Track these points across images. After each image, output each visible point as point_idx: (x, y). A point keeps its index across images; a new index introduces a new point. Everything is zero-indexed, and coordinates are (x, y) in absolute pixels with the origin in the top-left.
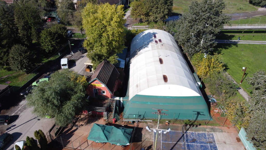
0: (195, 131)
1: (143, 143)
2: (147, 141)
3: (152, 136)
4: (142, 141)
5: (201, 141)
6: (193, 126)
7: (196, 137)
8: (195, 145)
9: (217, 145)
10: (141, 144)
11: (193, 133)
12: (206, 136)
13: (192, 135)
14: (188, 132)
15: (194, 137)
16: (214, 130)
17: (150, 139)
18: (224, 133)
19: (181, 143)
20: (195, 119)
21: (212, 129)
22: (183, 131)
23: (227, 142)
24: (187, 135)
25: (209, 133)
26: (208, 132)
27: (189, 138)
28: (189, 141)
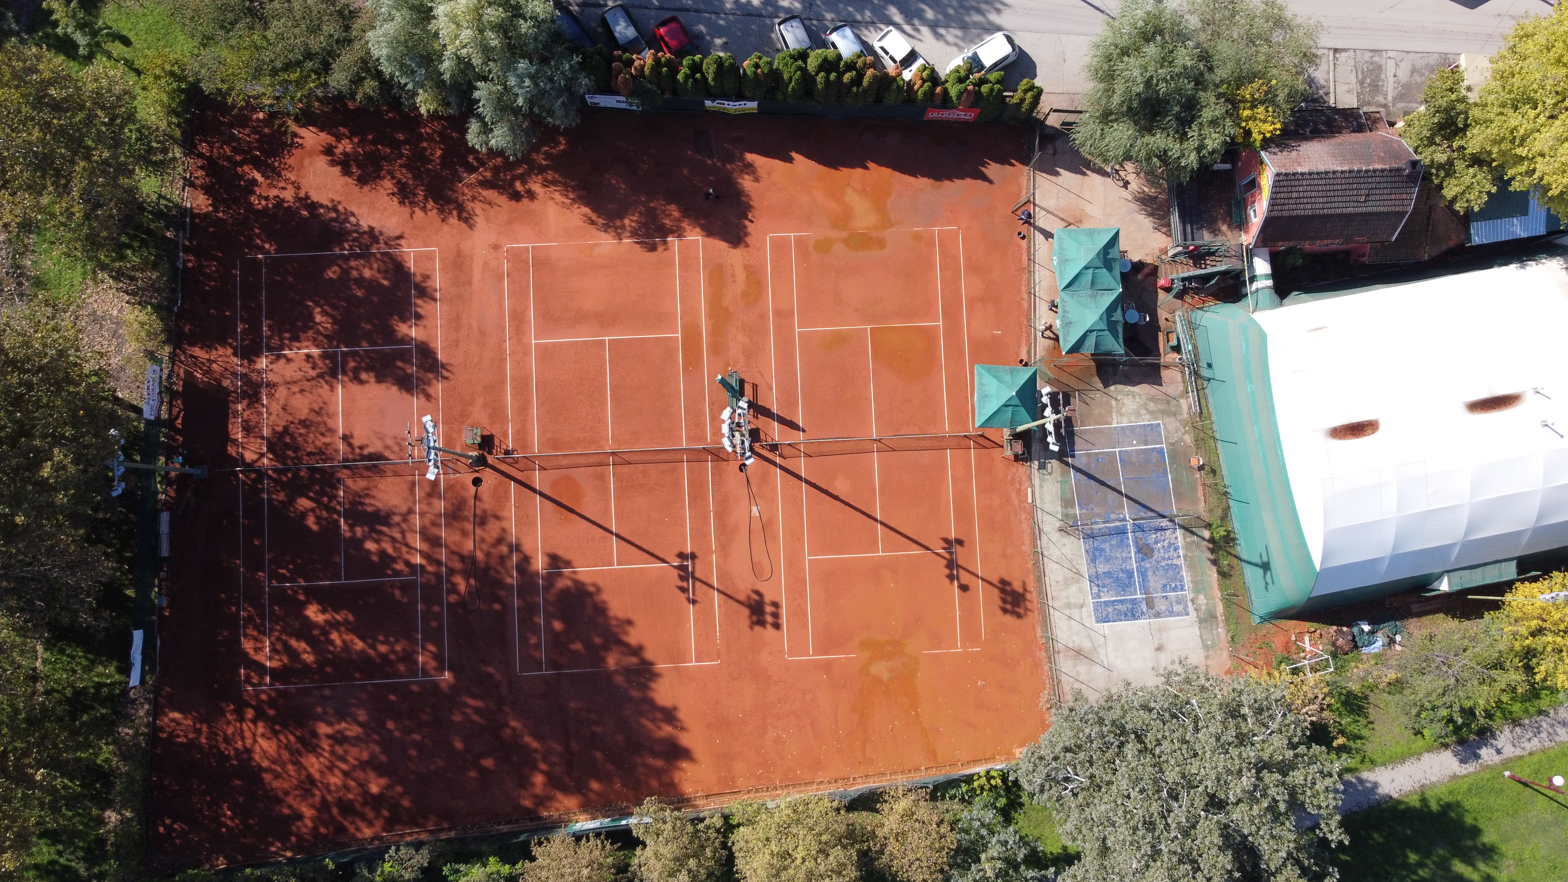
0: (1185, 556)
1: (1098, 395)
2: (1109, 404)
3: (1133, 419)
4: (1106, 390)
5: (1150, 573)
6: (1212, 551)
7: (1164, 558)
8: (1130, 552)
9: (1143, 622)
10: (1089, 388)
11: (1176, 549)
12: (1174, 589)
13: (1169, 547)
14: (1179, 533)
15: (1159, 551)
16: (1207, 619)
17: (1117, 412)
18: (1201, 652)
19: (1127, 512)
20: (1244, 557)
21: (1213, 616)
22: (1178, 517)
23: (1162, 655)
24: (1163, 529)
25: (1190, 604)
26: (1192, 601)
27: (1154, 536)
28: (1139, 535)
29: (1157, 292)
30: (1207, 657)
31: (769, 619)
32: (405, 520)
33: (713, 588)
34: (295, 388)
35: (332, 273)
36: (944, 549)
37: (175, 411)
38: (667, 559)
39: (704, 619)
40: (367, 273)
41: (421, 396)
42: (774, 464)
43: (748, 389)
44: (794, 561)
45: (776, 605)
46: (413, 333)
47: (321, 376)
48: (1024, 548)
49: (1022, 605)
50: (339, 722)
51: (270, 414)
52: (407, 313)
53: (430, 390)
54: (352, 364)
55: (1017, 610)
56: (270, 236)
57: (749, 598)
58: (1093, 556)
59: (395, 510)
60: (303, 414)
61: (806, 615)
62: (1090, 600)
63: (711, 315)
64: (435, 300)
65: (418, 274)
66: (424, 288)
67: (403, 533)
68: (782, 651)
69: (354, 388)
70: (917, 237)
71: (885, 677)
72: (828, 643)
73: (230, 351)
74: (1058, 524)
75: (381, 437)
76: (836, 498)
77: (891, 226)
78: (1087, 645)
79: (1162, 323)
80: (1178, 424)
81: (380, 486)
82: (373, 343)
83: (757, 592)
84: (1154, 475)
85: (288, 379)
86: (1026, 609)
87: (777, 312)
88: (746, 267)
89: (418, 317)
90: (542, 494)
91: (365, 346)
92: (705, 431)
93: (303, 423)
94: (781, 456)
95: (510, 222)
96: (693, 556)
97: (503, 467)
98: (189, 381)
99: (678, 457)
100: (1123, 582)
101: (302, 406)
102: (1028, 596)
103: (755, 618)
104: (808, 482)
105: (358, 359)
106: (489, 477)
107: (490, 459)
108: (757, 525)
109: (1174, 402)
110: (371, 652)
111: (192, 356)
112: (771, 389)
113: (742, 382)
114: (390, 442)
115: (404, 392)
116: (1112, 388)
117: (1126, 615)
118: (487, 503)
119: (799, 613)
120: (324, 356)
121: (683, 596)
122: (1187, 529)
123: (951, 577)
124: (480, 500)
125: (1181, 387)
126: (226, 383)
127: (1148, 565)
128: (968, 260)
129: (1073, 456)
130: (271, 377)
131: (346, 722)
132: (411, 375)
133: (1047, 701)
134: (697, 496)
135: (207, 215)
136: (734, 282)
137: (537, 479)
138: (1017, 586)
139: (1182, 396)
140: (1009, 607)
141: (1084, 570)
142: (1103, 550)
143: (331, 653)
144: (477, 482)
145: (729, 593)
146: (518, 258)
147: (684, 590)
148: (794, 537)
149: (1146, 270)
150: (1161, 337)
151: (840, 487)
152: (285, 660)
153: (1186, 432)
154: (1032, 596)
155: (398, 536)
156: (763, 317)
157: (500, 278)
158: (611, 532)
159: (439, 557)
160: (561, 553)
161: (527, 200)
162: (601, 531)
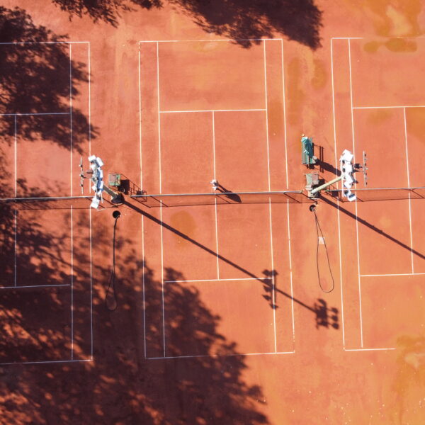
31: (331, 321)
32: (61, 243)
33: (290, 297)
35: (11, 59)
38: (256, 275)
39: (284, 320)
40: (37, 59)
41: (75, 150)
42: (335, 206)
43: (316, 150)
44: (350, 277)
45: (335, 310)
46: (71, 103)
50: (9, 394)
52: (66, 89)
53: (82, 146)
54: (25, 126)
57: (315, 305)
59: (54, 235)
61: (358, 318)
63: (289, 96)
64: (87, 81)
65: (75, 61)
66: (80, 72)
67: (59, 251)
68: (341, 345)
69: (27, 143)
71: (416, 365)
72: (375, 338)
75: (45, 181)
76: (380, 232)
81: (44, 216)
82: (40, 110)
83: (321, 301)
87: (338, 95)
88: (316, 61)
89: (75, 92)
90: (164, 225)
91: (35, 112)
92: (284, 180)
94: (340, 200)
95: (143, 24)
96: (275, 273)
97: (136, 204)
99: (265, 199)
103: (320, 320)
104: (360, 220)
105: (29, 122)
106: (125, 211)
107: (127, 198)
108: (322, 251)
110: (35, 342)
112: (333, 151)
113: (312, 146)
114: (52, 185)
115: (62, 147)
118: (123, 233)
119: (353, 316)
120: (5, 119)
121: (267, 303)
124: (118, 229)
131: (15, 393)
132: (68, 135)
134: (279, 229)
136: (306, 72)
137: (161, 213)
143: (5, 341)
144: (116, 214)
145: (302, 301)
146: (148, 50)
147: (268, 298)
148: (350, 261)
151: (383, 224)
155: (55, 254)
156: (328, 98)
157: (135, 65)
158: (215, 254)
159: (87, 270)
160: (177, 268)
161: (155, 7)
162: (208, 253)
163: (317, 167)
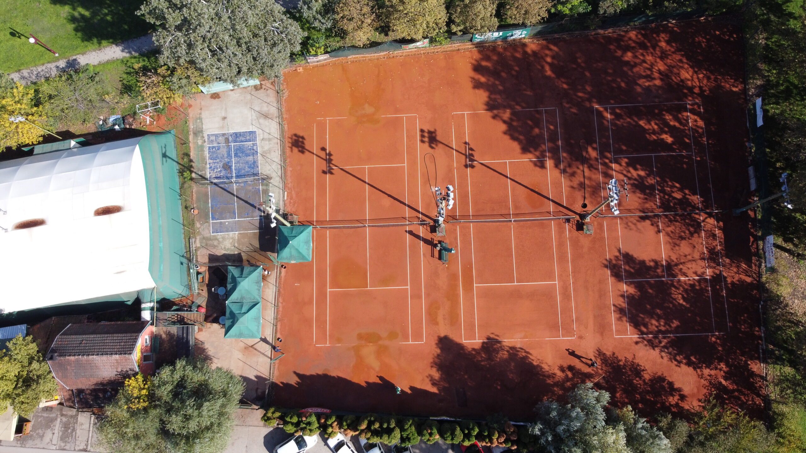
0: (206, 164)
1: (245, 249)
2: (239, 244)
3: (227, 236)
4: (239, 251)
5: (226, 155)
6: (191, 166)
7: (218, 163)
8: (235, 166)
9: (232, 131)
10: (249, 253)
11: (211, 167)
12: (213, 147)
13: (214, 169)
14: (208, 176)
15: (220, 167)
16: (198, 132)
17: (235, 240)
18: (203, 116)
19: (235, 188)
20: (175, 164)
21: (195, 134)
22: (208, 184)
23: (223, 115)
24: (216, 178)
25: (206, 140)
26: (205, 142)
27: (222, 174)
28: (229, 175)
29: (207, 306)
30: (200, 114)
31: (426, 135)
33: (456, 150)
34: (689, 257)
35: (675, 323)
36: (333, 169)
37: (755, 246)
38: (480, 165)
39: (460, 134)
40: (655, 322)
42: (422, 214)
43: (436, 254)
44: (413, 163)
45: (422, 141)
46: (625, 287)
47: (676, 265)
48: (291, 169)
49: (294, 141)
50: (649, 86)
51: (702, 244)
52: (630, 299)
54: (659, 271)
55: (296, 138)
56: (713, 346)
57: (437, 145)
58: (254, 164)
60: (683, 243)
61: (407, 136)
62: (258, 142)
63: (457, 296)
64: (614, 305)
65: (625, 322)
66: (620, 313)
68: (420, 118)
69: (656, 257)
70: (339, 340)
71: (367, 106)
72: (395, 124)
73: (729, 280)
74: (272, 181)
75: (638, 230)
76: (390, 196)
77: (353, 347)
78: (262, 121)
79: (205, 289)
80: (202, 233)
81: (637, 204)
82: (648, 283)
83: (432, 148)
84: (218, 206)
85: (694, 263)
86: (291, 138)
87: (420, 297)
88: (437, 324)
89: (623, 296)
90: (549, 199)
91: (652, 281)
92: (460, 232)
93: (682, 238)
94: (419, 218)
96: (466, 166)
97: (570, 213)
98: (749, 263)
99: (475, 218)
100: (240, 152)
101: (685, 248)
102: (290, 145)
103: (434, 135)
104: (405, 204)
105: (656, 273)
106: (579, 209)
107: (578, 218)
108: (432, 182)
109: (203, 245)
110: (636, 119)
111: (749, 276)
112: (423, 254)
113: (440, 258)
114: (633, 227)
116: (236, 253)
117: (240, 135)
118: (579, 195)
119: (410, 137)
120: (674, 276)
121: (472, 146)
122: (204, 178)
123: (330, 155)
124: (582, 196)
125: (199, 253)
126: (728, 261)
127: (226, 160)
128: (311, 327)
129: (261, 216)
130: (702, 263)
131: (645, 86)
132: (625, 262)
133: (284, 93)
134: (464, 197)
135: (751, 359)
136: (444, 315)
137: (552, 207)
138: (295, 150)
139: (199, 248)
140: (301, 140)
141: (260, 157)
142: (249, 167)
143: (657, 119)
144: (585, 206)
145: (447, 148)
146: (568, 331)
147: (471, 149)
148: (412, 175)
149: (211, 319)
150: (207, 281)
151: (387, 201)
152: (680, 116)
153: (199, 229)
154: (288, 145)
156: (428, 295)
157: (577, 319)
158: (510, 179)
159: (603, 167)
160: (538, 169)
161: (564, 366)
162: (516, 180)
163: (435, 242)
